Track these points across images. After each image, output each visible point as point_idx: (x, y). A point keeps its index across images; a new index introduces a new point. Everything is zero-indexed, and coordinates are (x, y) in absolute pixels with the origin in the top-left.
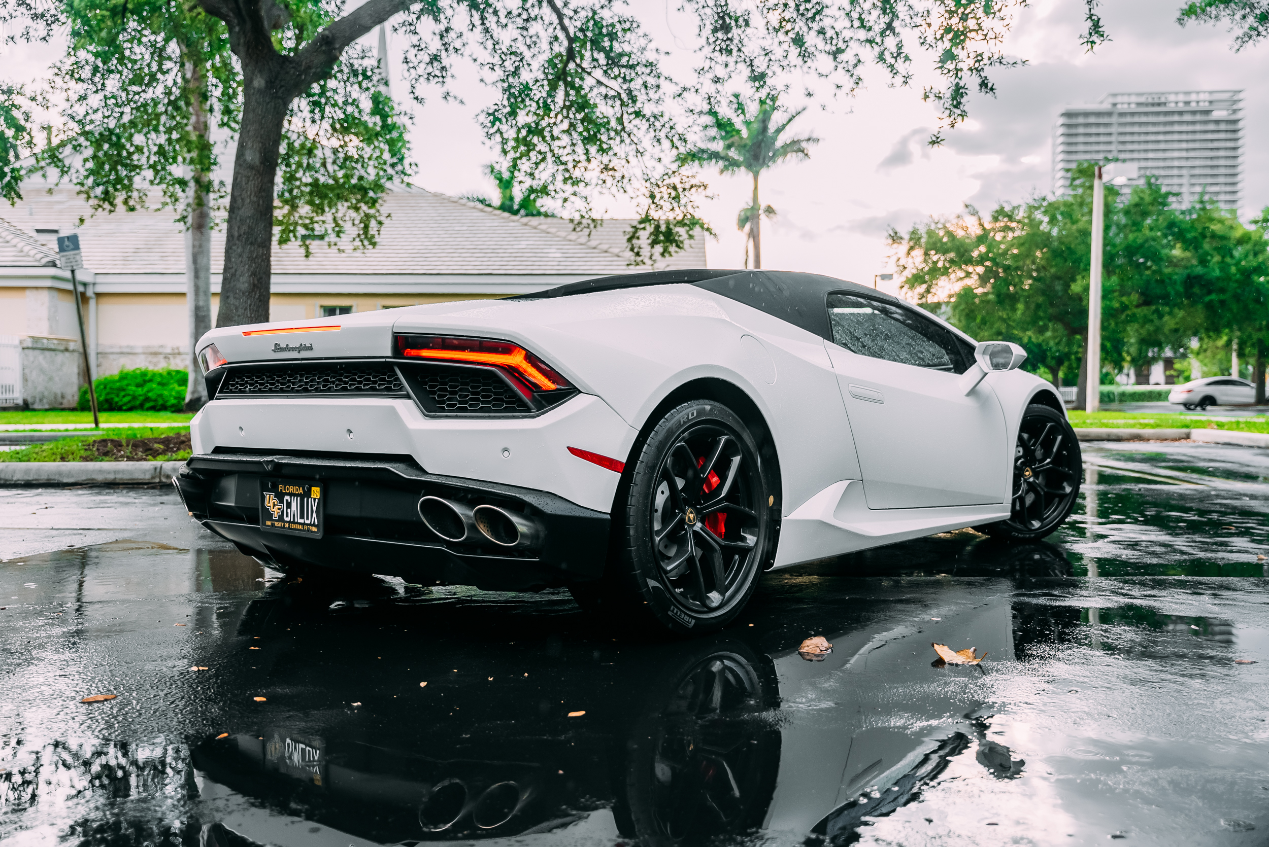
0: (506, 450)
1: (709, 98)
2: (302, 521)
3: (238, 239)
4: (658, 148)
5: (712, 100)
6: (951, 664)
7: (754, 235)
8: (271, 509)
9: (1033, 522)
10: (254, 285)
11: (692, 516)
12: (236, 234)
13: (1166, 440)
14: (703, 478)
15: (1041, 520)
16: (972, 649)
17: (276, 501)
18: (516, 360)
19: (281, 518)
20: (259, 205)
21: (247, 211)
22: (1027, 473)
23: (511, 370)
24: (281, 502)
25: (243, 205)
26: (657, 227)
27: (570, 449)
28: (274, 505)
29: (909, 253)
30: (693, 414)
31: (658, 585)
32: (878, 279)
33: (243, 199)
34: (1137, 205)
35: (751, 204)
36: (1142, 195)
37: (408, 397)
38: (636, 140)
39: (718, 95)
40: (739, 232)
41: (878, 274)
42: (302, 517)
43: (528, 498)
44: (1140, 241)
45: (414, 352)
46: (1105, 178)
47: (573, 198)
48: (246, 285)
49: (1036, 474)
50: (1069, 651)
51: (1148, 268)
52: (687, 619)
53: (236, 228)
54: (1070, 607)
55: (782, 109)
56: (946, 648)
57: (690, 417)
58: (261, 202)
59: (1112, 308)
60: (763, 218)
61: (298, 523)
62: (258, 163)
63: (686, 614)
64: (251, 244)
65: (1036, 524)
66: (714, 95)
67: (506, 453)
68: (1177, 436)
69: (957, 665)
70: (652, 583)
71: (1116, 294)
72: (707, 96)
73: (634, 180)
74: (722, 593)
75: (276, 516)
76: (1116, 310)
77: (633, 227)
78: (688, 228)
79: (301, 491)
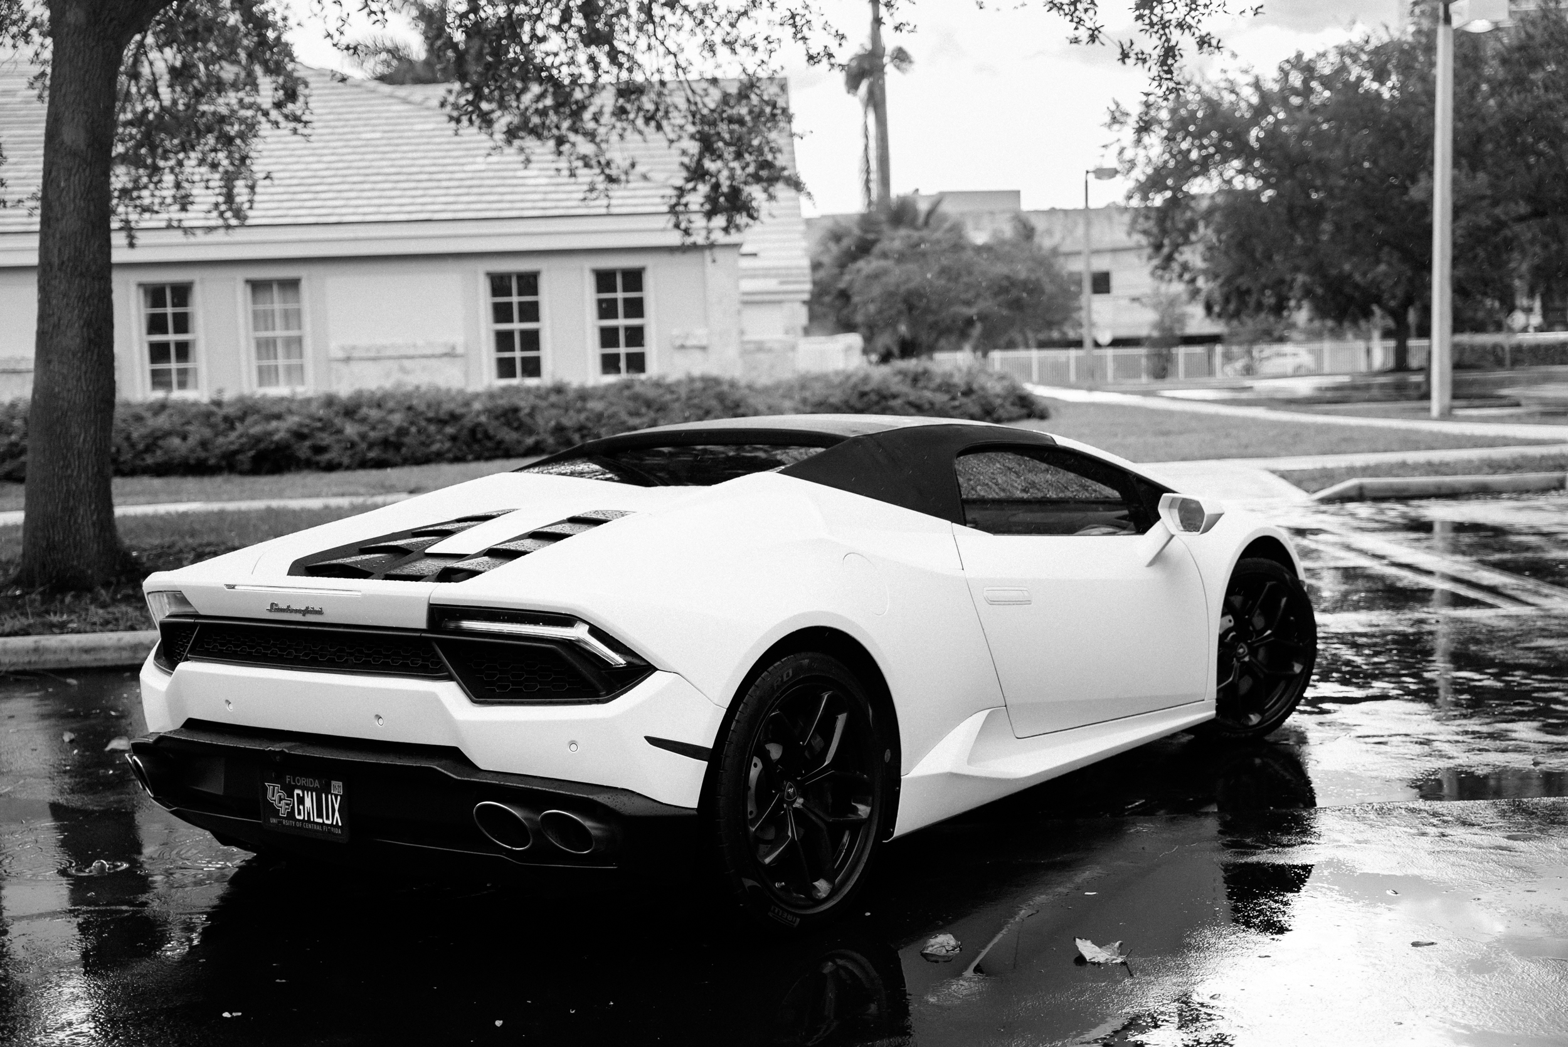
0: (573, 743)
1: (793, 16)
2: (320, 821)
3: (60, 269)
4: (711, 62)
5: (798, 18)
6: (1094, 963)
7: (876, 102)
8: (276, 804)
9: (1252, 716)
10: (90, 341)
11: (791, 791)
12: (56, 261)
13: (1528, 491)
14: (802, 746)
15: (1262, 712)
16: (1117, 944)
17: (283, 794)
18: (579, 632)
19: (291, 815)
20: (89, 213)
21: (70, 224)
22: (1241, 651)
23: (572, 645)
24: (291, 795)
25: (63, 215)
26: (716, 186)
27: (648, 739)
28: (281, 799)
29: (1139, 141)
30: (788, 675)
31: (756, 884)
32: (1091, 176)
33: (61, 204)
34: (1522, 48)
35: (869, 47)
36: (1531, 30)
37: (450, 678)
38: (673, 49)
39: (807, 12)
40: (850, 96)
41: (1091, 169)
42: (320, 815)
43: (601, 798)
44: (1526, 108)
45: (452, 625)
46: (1456, 22)
47: (572, 137)
48: (78, 340)
49: (1253, 652)
50: (1233, 938)
51: (1539, 154)
52: (790, 917)
53: (56, 252)
54: (1258, 863)
55: (907, 28)
56: (1089, 943)
57: (785, 679)
58: (92, 208)
59: (1479, 228)
60: (891, 72)
61: (314, 822)
62: (83, 147)
63: (791, 913)
64: (82, 275)
65: (1255, 719)
66: (801, 11)
67: (573, 747)
68: (1543, 485)
69: (1099, 963)
70: (749, 883)
71: (1485, 203)
72: (789, 14)
73: (673, 114)
74: (830, 880)
75: (283, 813)
76: (1488, 229)
77: (677, 188)
78: (765, 184)
79: (317, 784)
